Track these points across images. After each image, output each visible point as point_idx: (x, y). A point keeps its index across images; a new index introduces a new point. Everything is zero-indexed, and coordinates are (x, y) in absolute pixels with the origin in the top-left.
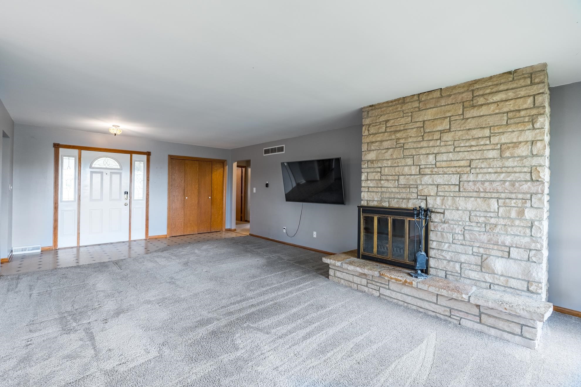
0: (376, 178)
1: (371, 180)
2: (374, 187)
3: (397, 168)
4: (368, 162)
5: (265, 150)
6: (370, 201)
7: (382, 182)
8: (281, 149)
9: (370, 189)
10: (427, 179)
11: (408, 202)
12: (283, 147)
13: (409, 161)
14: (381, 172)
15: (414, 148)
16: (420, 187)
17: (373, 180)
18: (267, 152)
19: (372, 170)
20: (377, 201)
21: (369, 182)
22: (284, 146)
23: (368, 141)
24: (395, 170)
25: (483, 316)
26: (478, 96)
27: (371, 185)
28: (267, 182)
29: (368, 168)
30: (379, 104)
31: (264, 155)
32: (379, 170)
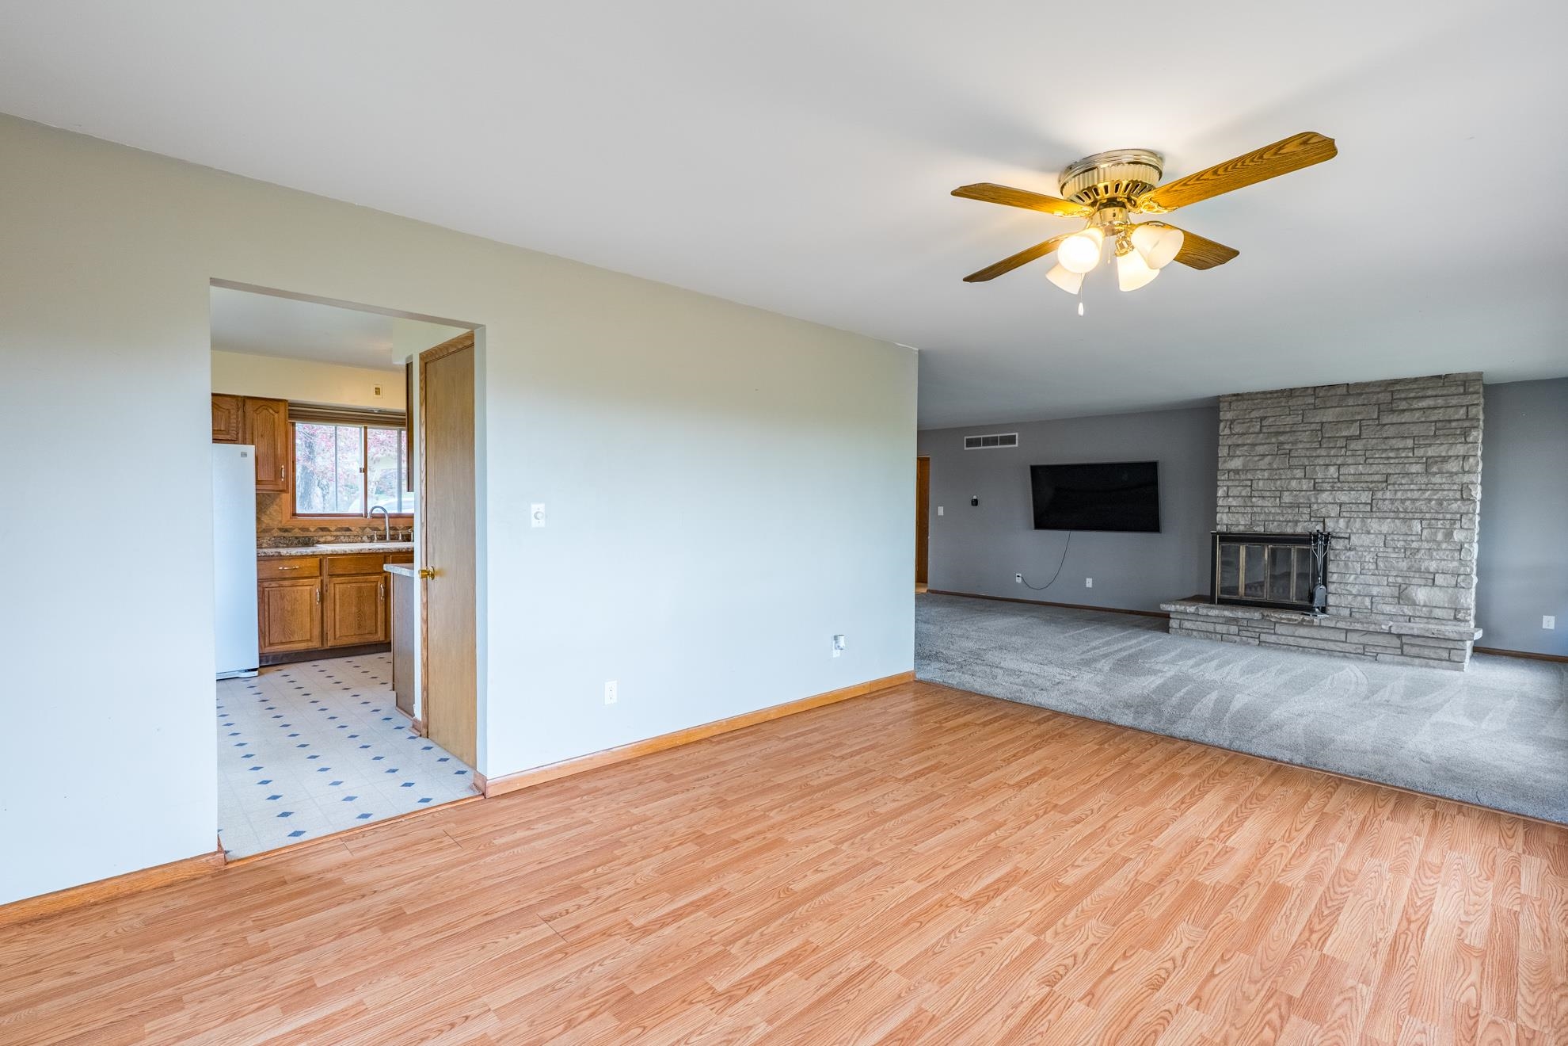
0: (1244, 494)
1: (1233, 497)
2: (1240, 506)
3: (1279, 482)
4: (1229, 472)
5: (967, 439)
6: (1232, 525)
7: (1254, 499)
8: (1011, 440)
9: (1233, 509)
10: (1325, 497)
11: (1297, 525)
12: (1015, 436)
13: (1299, 473)
14: (1251, 486)
15: (1306, 456)
16: (1315, 507)
17: (1238, 497)
18: (970, 443)
19: (1237, 483)
20: (1245, 525)
21: (1231, 499)
22: (1017, 434)
23: (1230, 443)
24: (1275, 484)
25: (1405, 647)
26: (1400, 399)
27: (1234, 504)
28: (975, 497)
29: (1229, 480)
30: (1249, 394)
31: (966, 449)
32: (1249, 483)
